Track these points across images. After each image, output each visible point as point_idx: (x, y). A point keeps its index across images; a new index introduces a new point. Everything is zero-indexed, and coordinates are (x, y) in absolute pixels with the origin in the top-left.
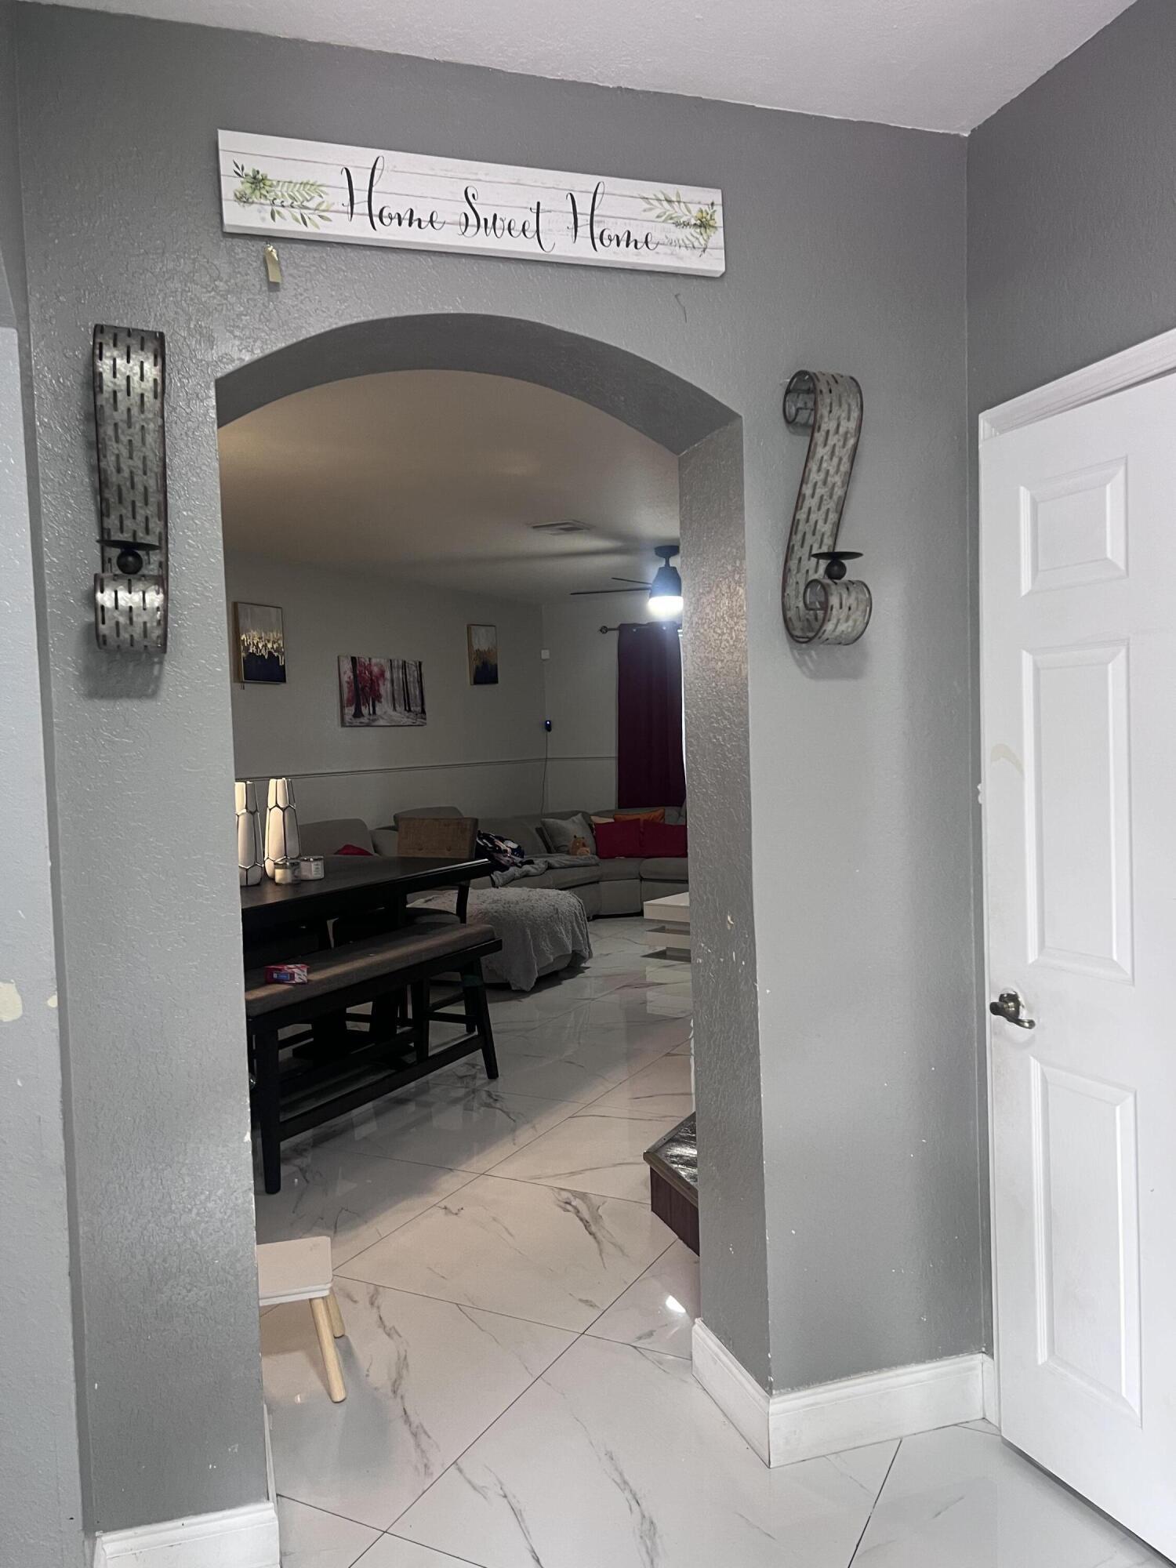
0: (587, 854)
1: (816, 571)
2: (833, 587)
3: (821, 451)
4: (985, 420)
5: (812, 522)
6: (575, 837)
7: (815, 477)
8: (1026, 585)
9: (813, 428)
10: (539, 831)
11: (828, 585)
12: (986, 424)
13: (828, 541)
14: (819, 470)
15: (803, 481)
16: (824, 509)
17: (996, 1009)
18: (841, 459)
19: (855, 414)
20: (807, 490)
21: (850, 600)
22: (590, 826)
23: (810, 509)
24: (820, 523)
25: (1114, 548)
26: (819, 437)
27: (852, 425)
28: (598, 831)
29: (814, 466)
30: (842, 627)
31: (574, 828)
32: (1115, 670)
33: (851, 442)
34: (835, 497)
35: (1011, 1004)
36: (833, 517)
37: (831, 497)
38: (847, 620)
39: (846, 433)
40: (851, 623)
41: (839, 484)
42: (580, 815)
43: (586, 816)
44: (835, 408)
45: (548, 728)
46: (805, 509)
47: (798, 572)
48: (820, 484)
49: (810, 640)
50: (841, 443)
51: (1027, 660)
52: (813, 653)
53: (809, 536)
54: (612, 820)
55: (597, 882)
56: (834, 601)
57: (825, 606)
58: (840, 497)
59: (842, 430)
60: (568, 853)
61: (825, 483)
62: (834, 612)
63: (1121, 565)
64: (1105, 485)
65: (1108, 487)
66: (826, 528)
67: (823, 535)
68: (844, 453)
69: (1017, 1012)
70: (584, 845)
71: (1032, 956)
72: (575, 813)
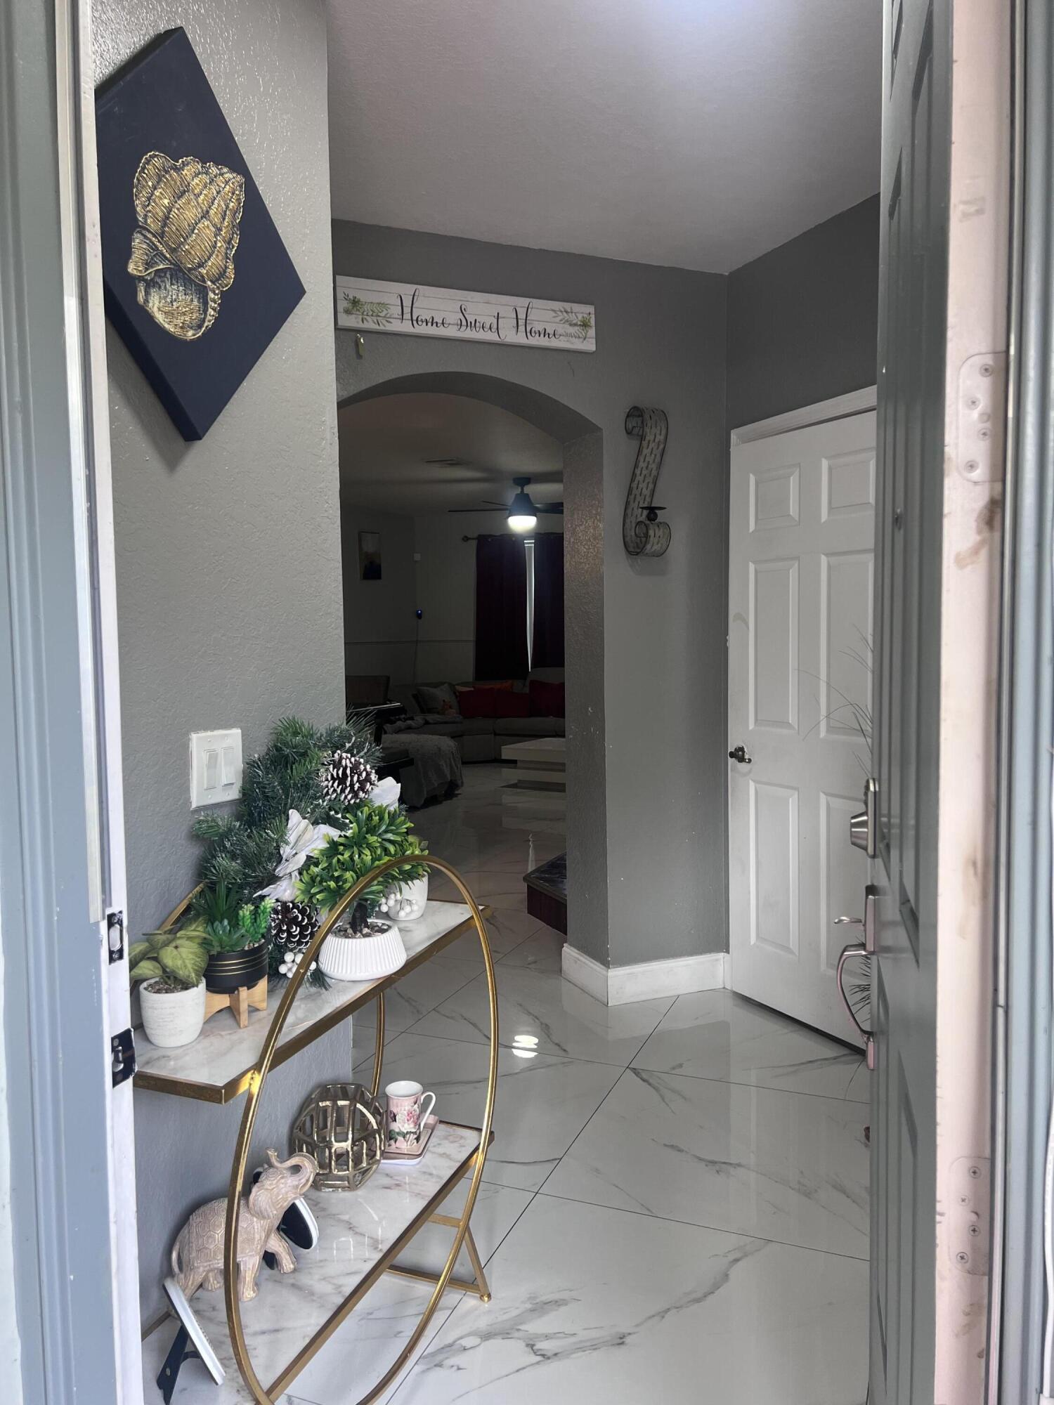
0: (453, 714)
1: (641, 515)
2: (651, 525)
3: (645, 451)
4: (734, 435)
5: (640, 489)
6: (444, 701)
7: (641, 464)
8: (752, 527)
9: (642, 438)
10: (415, 696)
11: (648, 524)
12: (735, 437)
13: (648, 499)
14: (644, 461)
15: (636, 466)
16: (646, 481)
17: (732, 755)
18: (655, 455)
19: (664, 432)
20: (638, 472)
21: (660, 533)
22: (455, 693)
23: (639, 482)
24: (644, 490)
25: (793, 510)
26: (645, 443)
27: (662, 438)
28: (460, 696)
29: (641, 459)
30: (656, 547)
31: (442, 694)
32: (793, 574)
33: (662, 446)
34: (652, 475)
35: (740, 753)
36: (651, 486)
37: (650, 475)
38: (658, 543)
39: (659, 442)
40: (659, 545)
41: (655, 468)
42: (446, 685)
43: (452, 686)
44: (654, 428)
45: (419, 616)
46: (636, 482)
47: (632, 515)
48: (644, 469)
49: (637, 554)
50: (656, 447)
51: (752, 567)
52: (639, 560)
53: (638, 496)
54: (472, 689)
55: (461, 736)
56: (651, 533)
57: (647, 536)
58: (655, 476)
59: (656, 441)
60: (438, 713)
61: (647, 468)
62: (651, 539)
63: (797, 519)
64: (789, 477)
65: (792, 478)
66: (646, 492)
67: (645, 496)
68: (658, 452)
69: (743, 755)
70: (450, 707)
71: (751, 726)
72: (443, 683)
